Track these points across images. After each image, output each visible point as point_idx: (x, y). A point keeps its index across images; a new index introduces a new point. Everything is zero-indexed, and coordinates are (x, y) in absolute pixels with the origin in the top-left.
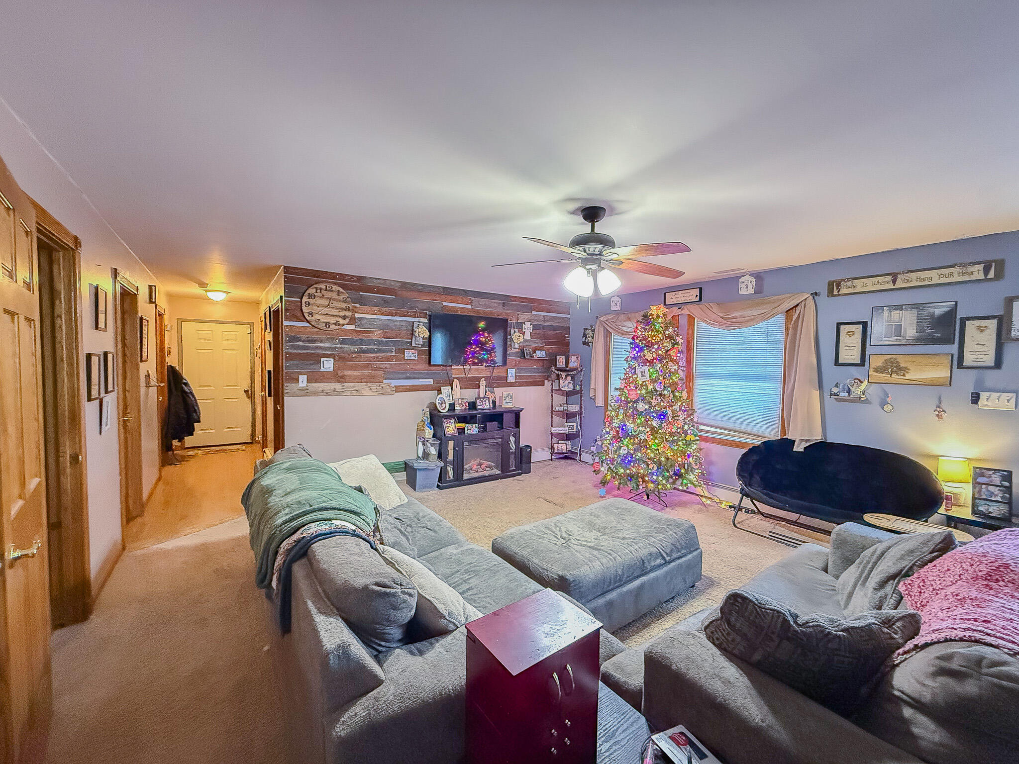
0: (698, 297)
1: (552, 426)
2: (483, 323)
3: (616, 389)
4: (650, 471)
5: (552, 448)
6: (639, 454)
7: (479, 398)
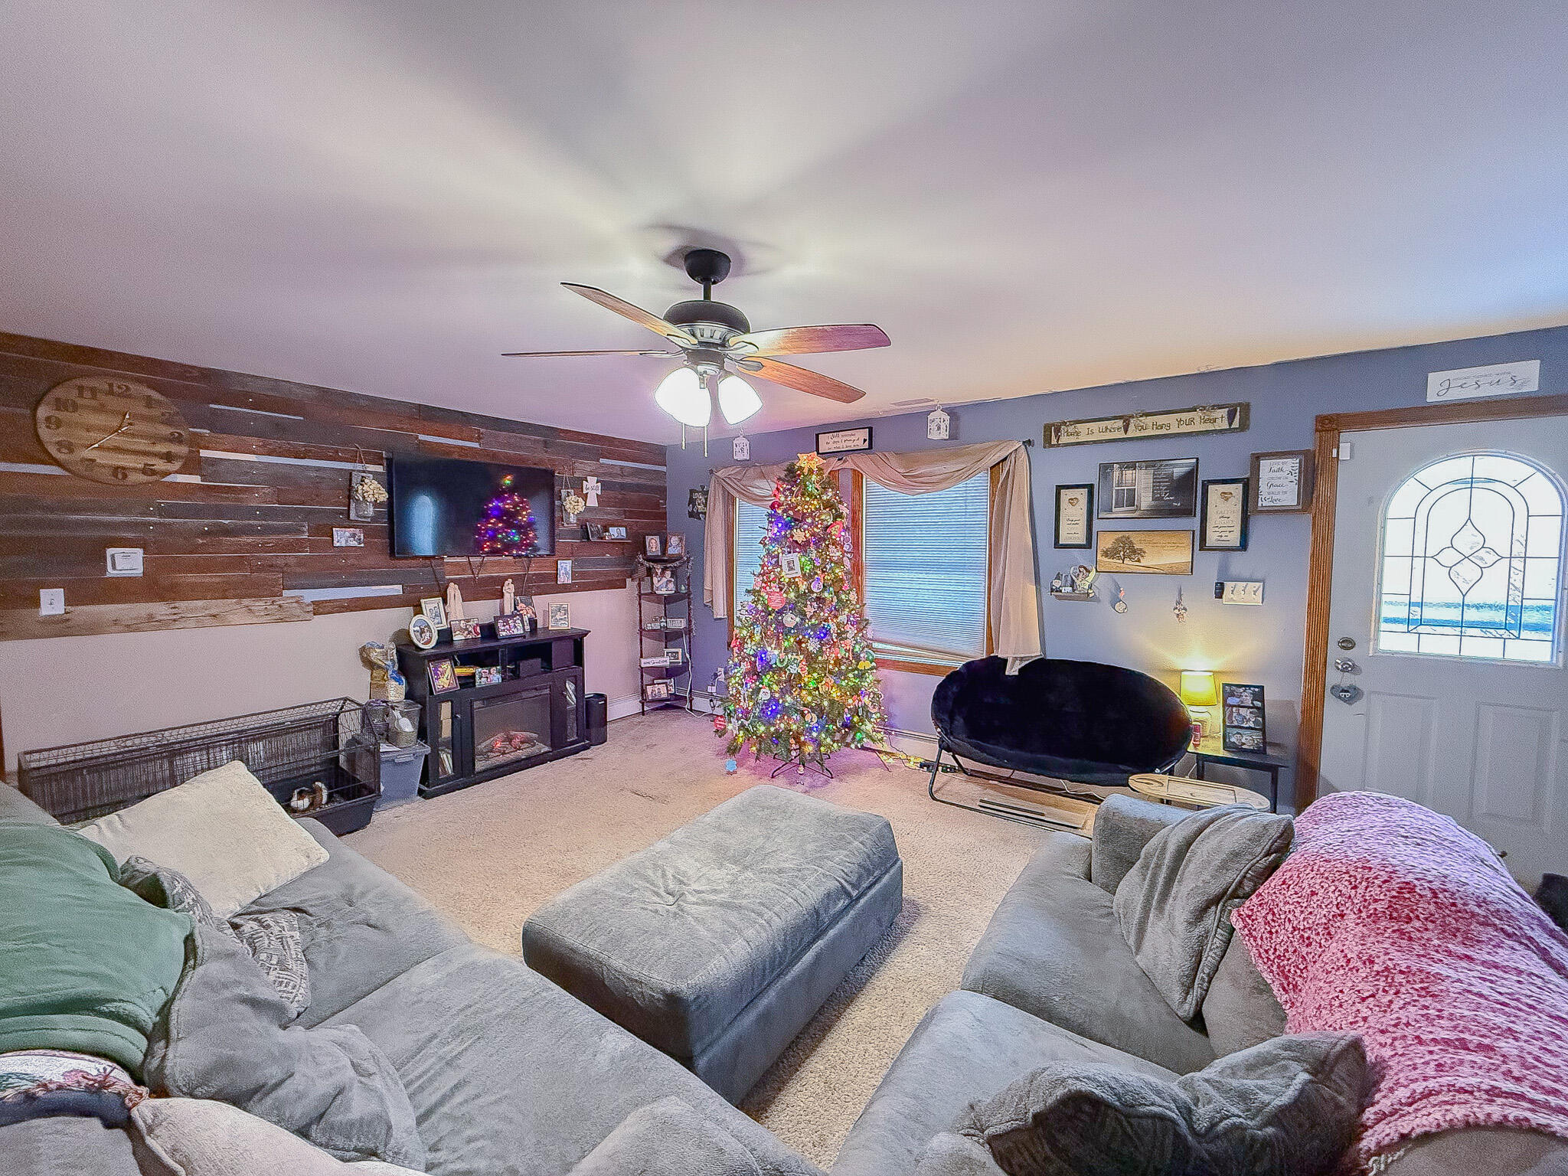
0: (867, 442)
1: (641, 657)
2: (509, 477)
3: (748, 591)
4: (807, 725)
5: (643, 692)
6: (789, 698)
7: (502, 616)
